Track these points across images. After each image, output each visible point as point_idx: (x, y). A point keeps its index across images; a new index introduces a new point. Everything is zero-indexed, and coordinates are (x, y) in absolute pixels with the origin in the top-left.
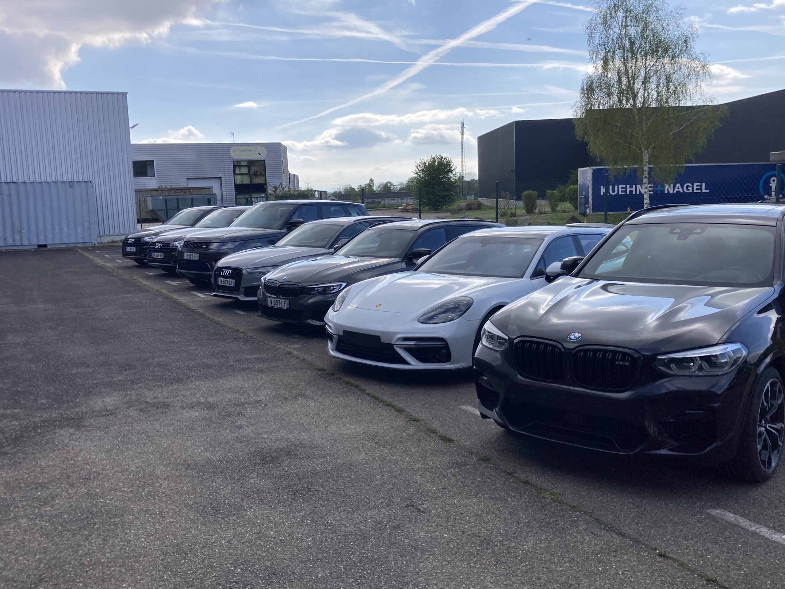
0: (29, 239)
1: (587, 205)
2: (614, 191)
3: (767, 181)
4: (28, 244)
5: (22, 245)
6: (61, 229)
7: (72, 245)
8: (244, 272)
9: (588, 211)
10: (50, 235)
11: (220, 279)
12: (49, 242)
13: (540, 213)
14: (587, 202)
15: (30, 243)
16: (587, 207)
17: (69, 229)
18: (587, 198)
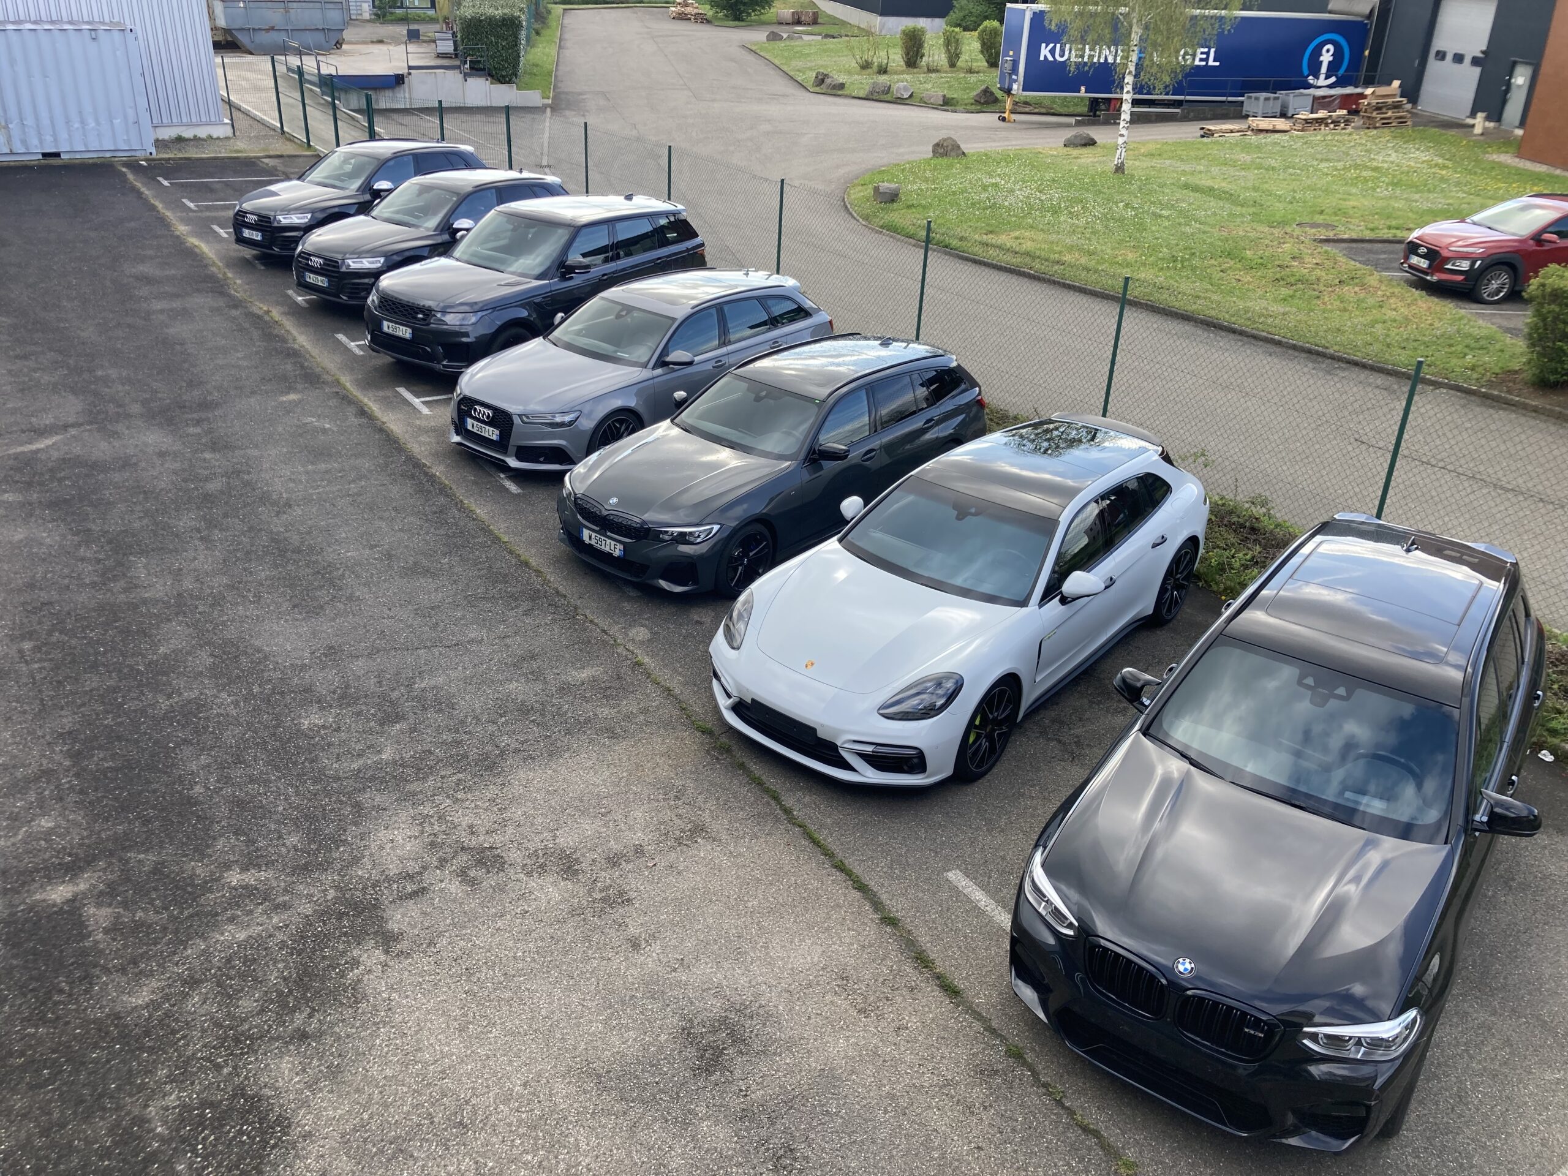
0: (24, 142)
1: (1014, 77)
2: (1062, 56)
3: (1317, 52)
4: (23, 150)
5: (12, 153)
6: (83, 122)
7: (108, 155)
8: (517, 420)
9: (1015, 86)
10: (63, 135)
11: (469, 421)
12: (63, 147)
13: (930, 70)
14: (1014, 70)
15: (27, 148)
16: (1016, 81)
17: (98, 123)
18: (1015, 63)
